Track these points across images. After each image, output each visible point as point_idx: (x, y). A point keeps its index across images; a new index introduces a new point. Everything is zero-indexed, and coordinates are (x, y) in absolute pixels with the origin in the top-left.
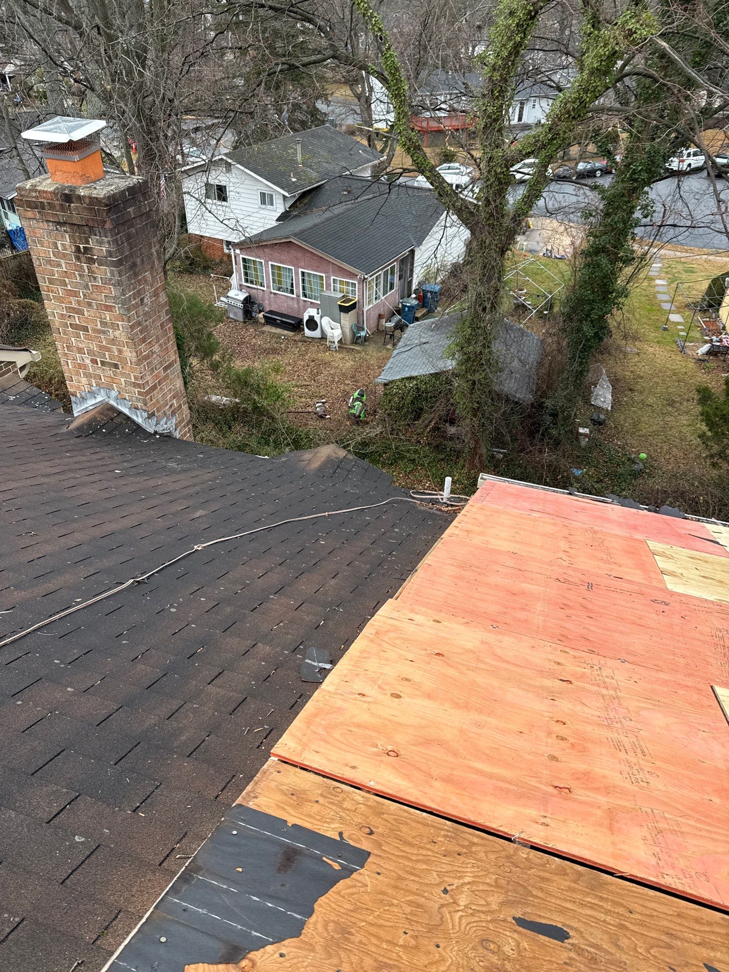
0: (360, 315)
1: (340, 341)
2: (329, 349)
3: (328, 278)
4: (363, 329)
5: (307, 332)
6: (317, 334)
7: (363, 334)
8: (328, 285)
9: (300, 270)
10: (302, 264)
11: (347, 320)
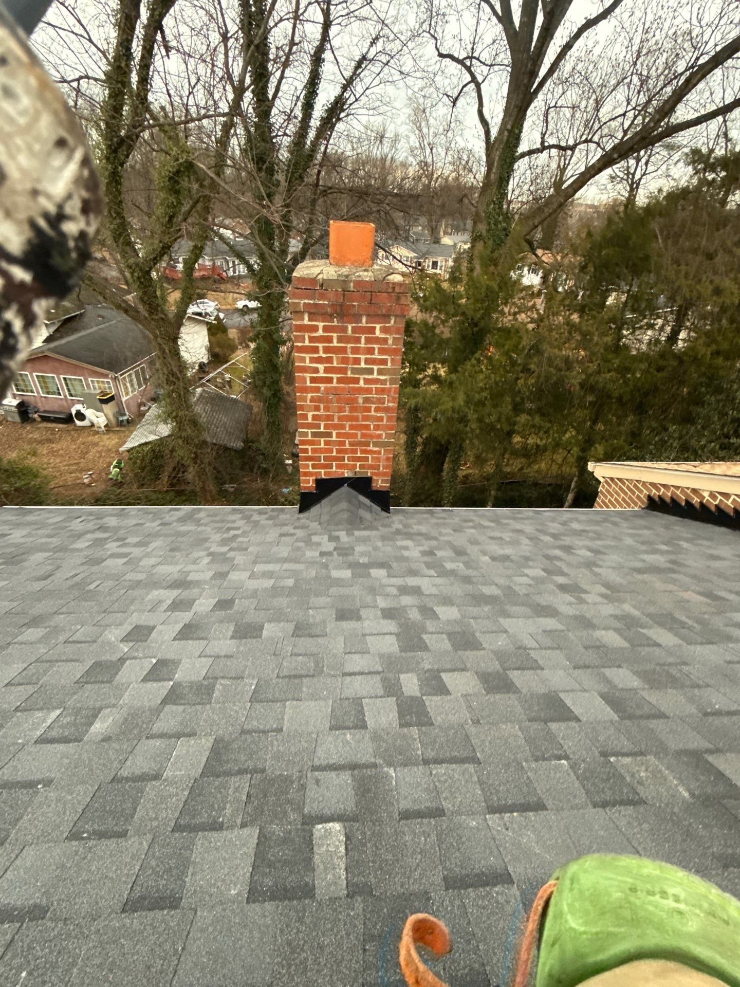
0: (120, 405)
1: (106, 426)
2: (98, 433)
3: (86, 380)
4: (125, 415)
5: (78, 423)
6: (86, 423)
7: (125, 418)
8: (88, 385)
9: (62, 377)
10: (61, 371)
11: (109, 409)
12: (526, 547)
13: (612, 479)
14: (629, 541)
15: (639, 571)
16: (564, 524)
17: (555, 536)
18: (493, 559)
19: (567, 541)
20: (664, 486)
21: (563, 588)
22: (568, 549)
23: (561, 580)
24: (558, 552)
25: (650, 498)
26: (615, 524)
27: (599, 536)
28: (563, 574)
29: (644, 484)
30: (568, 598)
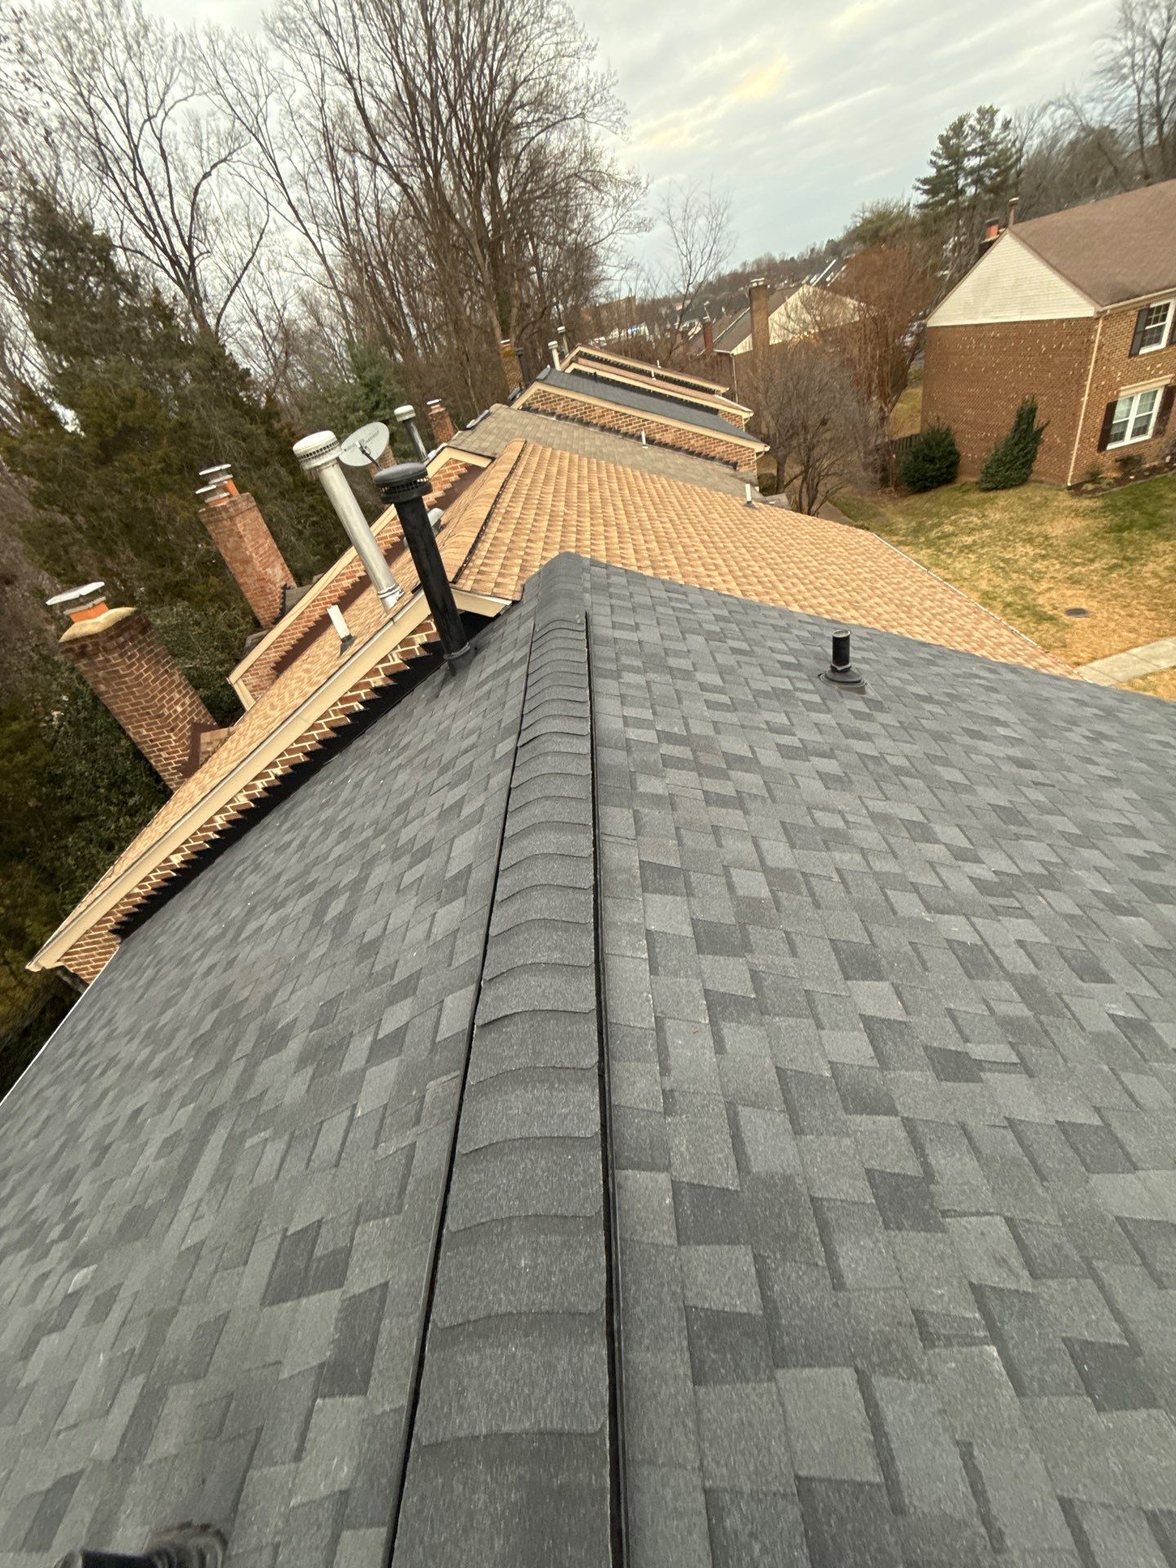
12: (54, 1093)
13: (66, 954)
14: (126, 984)
15: (141, 997)
16: (71, 1036)
17: (70, 1056)
18: (37, 1136)
19: (82, 1046)
20: (108, 914)
21: (103, 1074)
22: (89, 1048)
23: (98, 1072)
24: (83, 1061)
25: (113, 931)
26: (110, 983)
27: (103, 1009)
28: (96, 1067)
29: (93, 929)
30: (109, 1073)
